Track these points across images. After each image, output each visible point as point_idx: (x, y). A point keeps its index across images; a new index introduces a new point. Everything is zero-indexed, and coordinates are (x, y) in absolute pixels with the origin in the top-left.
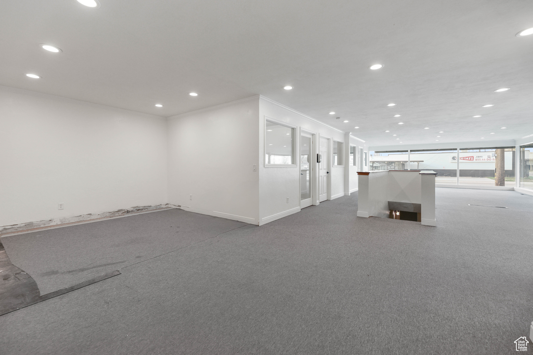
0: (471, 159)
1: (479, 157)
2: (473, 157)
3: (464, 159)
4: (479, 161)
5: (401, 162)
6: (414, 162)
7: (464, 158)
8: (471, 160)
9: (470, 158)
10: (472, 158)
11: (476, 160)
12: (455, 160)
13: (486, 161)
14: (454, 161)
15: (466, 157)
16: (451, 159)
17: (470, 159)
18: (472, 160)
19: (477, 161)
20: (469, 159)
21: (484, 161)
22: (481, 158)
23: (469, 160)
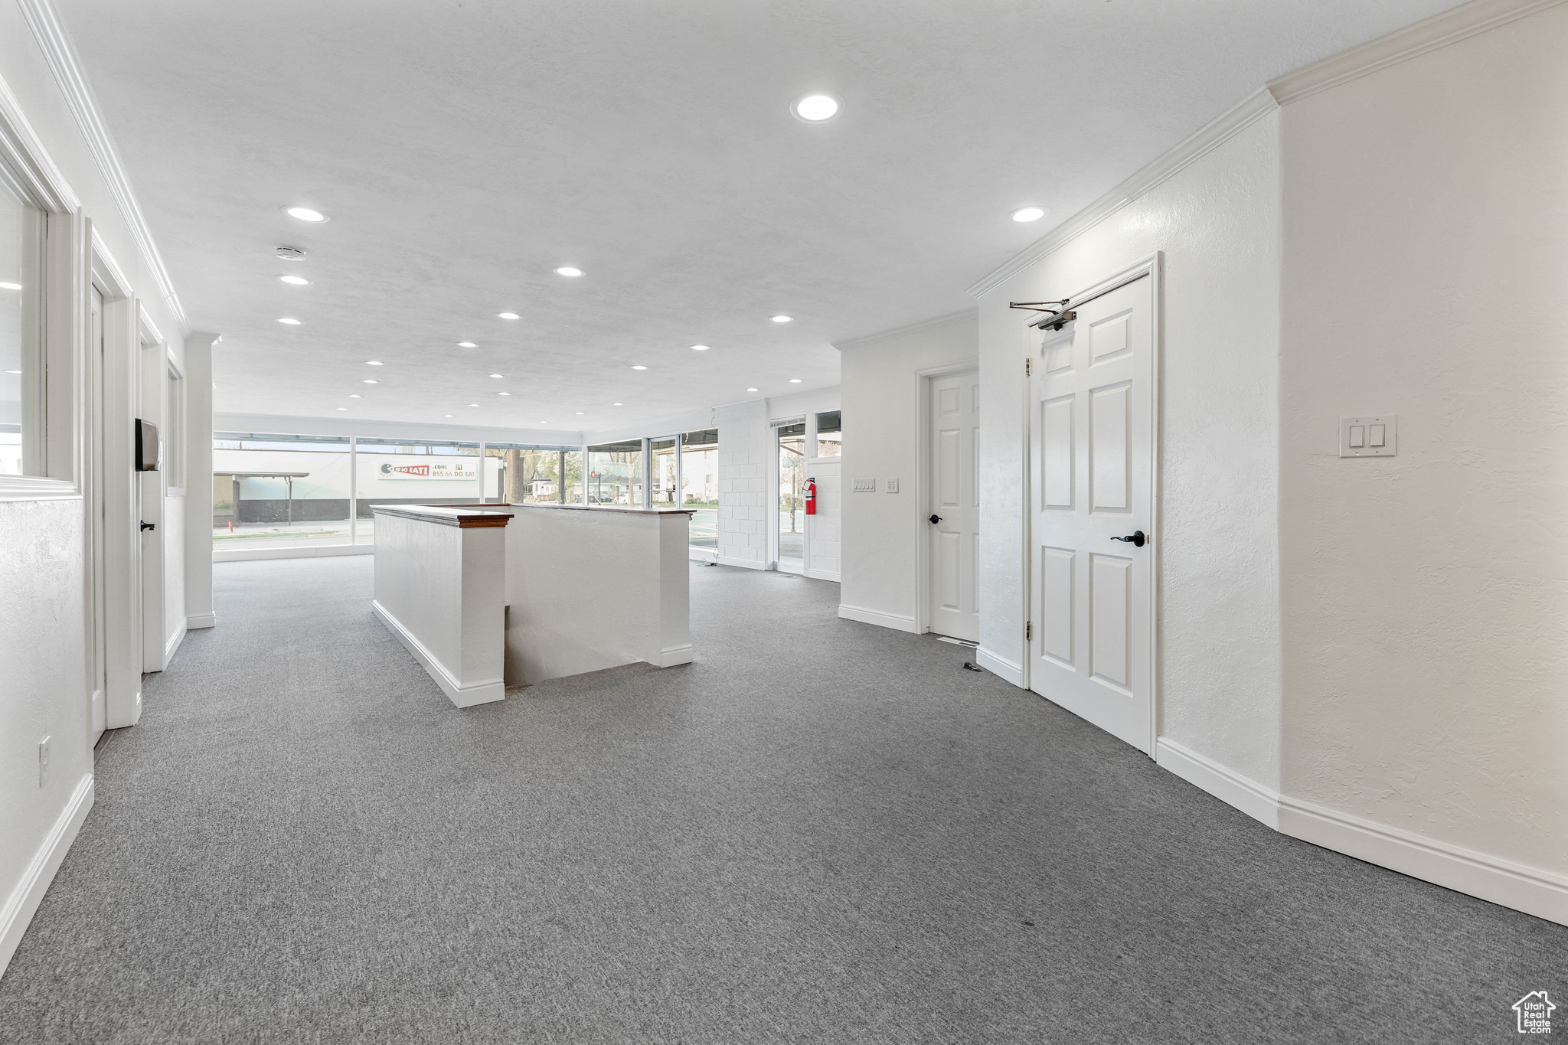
0: (423, 471)
1: (439, 467)
2: (428, 467)
3: (408, 472)
4: (440, 478)
5: (231, 475)
6: (273, 476)
7: (408, 468)
8: (423, 474)
9: (421, 469)
10: (426, 469)
11: (434, 474)
12: (389, 474)
13: (453, 477)
14: (386, 475)
15: (413, 467)
16: (377, 470)
17: (421, 473)
18: (426, 473)
19: (436, 478)
20: (418, 470)
21: (449, 478)
22: (444, 471)
23: (419, 474)
